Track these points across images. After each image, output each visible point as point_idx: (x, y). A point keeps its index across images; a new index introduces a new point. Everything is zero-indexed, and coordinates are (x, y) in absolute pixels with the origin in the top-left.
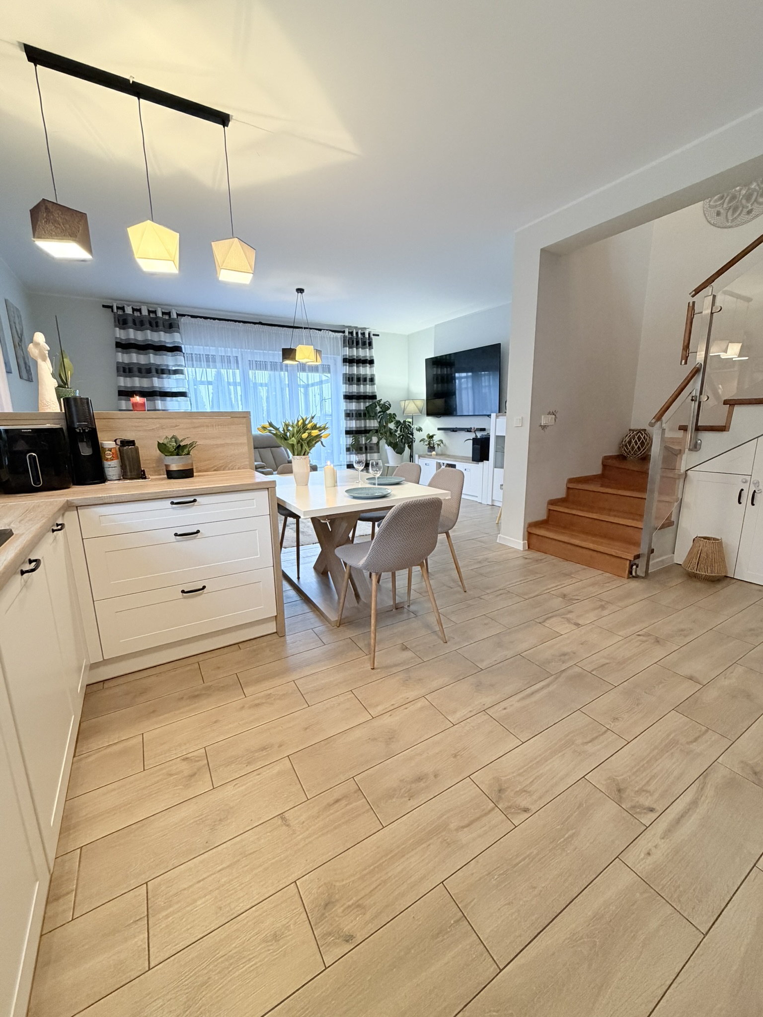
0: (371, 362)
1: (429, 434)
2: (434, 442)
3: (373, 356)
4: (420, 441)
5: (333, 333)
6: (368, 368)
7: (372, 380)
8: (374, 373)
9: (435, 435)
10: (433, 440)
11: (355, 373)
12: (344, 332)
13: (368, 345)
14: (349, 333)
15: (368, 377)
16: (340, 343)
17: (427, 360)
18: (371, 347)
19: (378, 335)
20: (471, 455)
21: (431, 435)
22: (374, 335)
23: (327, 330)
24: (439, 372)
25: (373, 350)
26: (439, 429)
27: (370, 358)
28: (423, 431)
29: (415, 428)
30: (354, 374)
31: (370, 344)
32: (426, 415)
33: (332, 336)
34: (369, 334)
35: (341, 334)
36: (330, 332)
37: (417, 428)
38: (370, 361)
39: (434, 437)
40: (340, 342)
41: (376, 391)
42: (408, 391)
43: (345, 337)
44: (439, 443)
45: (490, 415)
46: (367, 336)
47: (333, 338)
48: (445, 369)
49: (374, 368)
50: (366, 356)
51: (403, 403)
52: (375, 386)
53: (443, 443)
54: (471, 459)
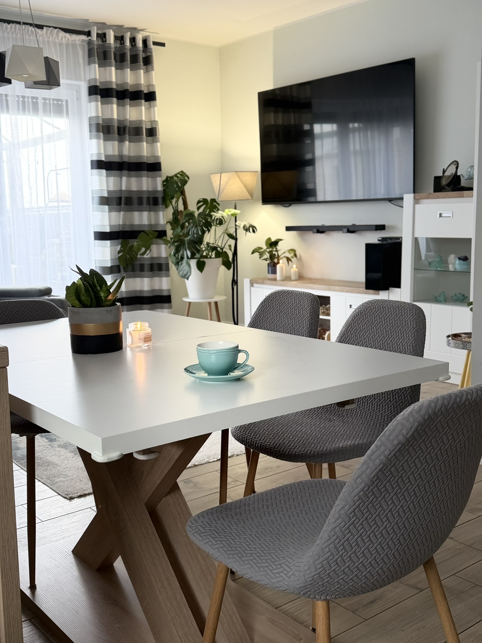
0: (150, 97)
1: (269, 239)
2: (280, 253)
3: (153, 85)
4: (253, 253)
5: (68, 35)
6: (143, 108)
7: (152, 132)
8: (157, 119)
9: (281, 240)
10: (277, 251)
11: (115, 117)
12: (89, 34)
13: (142, 63)
14: (98, 35)
15: (145, 126)
16: (82, 55)
17: (260, 94)
18: (149, 67)
19: (163, 45)
20: (361, 276)
21: (273, 240)
22: (155, 43)
23: (55, 28)
24: (280, 122)
25: (153, 72)
26: (288, 229)
27: (148, 88)
28: (257, 233)
29: (242, 226)
30: (112, 120)
31: (148, 61)
32: (261, 202)
33: (64, 41)
34: (145, 42)
35: (84, 37)
36: (62, 34)
37: (244, 227)
38: (146, 94)
39: (280, 243)
40: (80, 52)
41: (160, 154)
42: (223, 154)
43: (90, 43)
44: (289, 256)
45: (402, 199)
46: (140, 44)
47: (67, 45)
48: (292, 115)
49: (156, 108)
50: (139, 85)
51: (215, 179)
52: (159, 144)
53: (295, 255)
54: (364, 286)
